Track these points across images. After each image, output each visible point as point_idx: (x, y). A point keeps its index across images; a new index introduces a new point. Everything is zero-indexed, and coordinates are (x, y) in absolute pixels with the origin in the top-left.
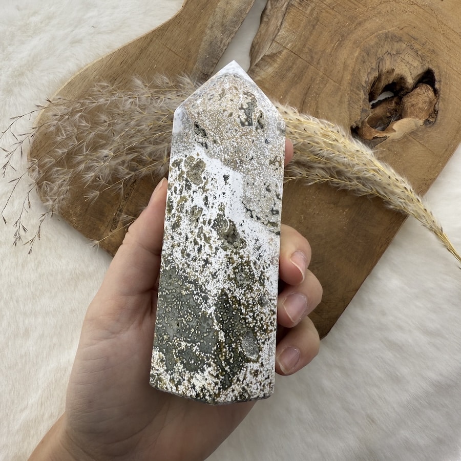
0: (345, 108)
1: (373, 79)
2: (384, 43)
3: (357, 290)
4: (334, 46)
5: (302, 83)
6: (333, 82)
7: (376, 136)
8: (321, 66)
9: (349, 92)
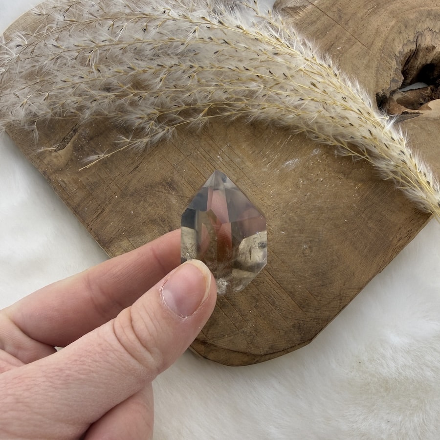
0: (372, 73)
1: (408, 51)
2: (425, 20)
3: (360, 289)
4: (367, 12)
5: (324, 39)
6: (361, 45)
7: (407, 110)
8: (349, 27)
9: (379, 59)
